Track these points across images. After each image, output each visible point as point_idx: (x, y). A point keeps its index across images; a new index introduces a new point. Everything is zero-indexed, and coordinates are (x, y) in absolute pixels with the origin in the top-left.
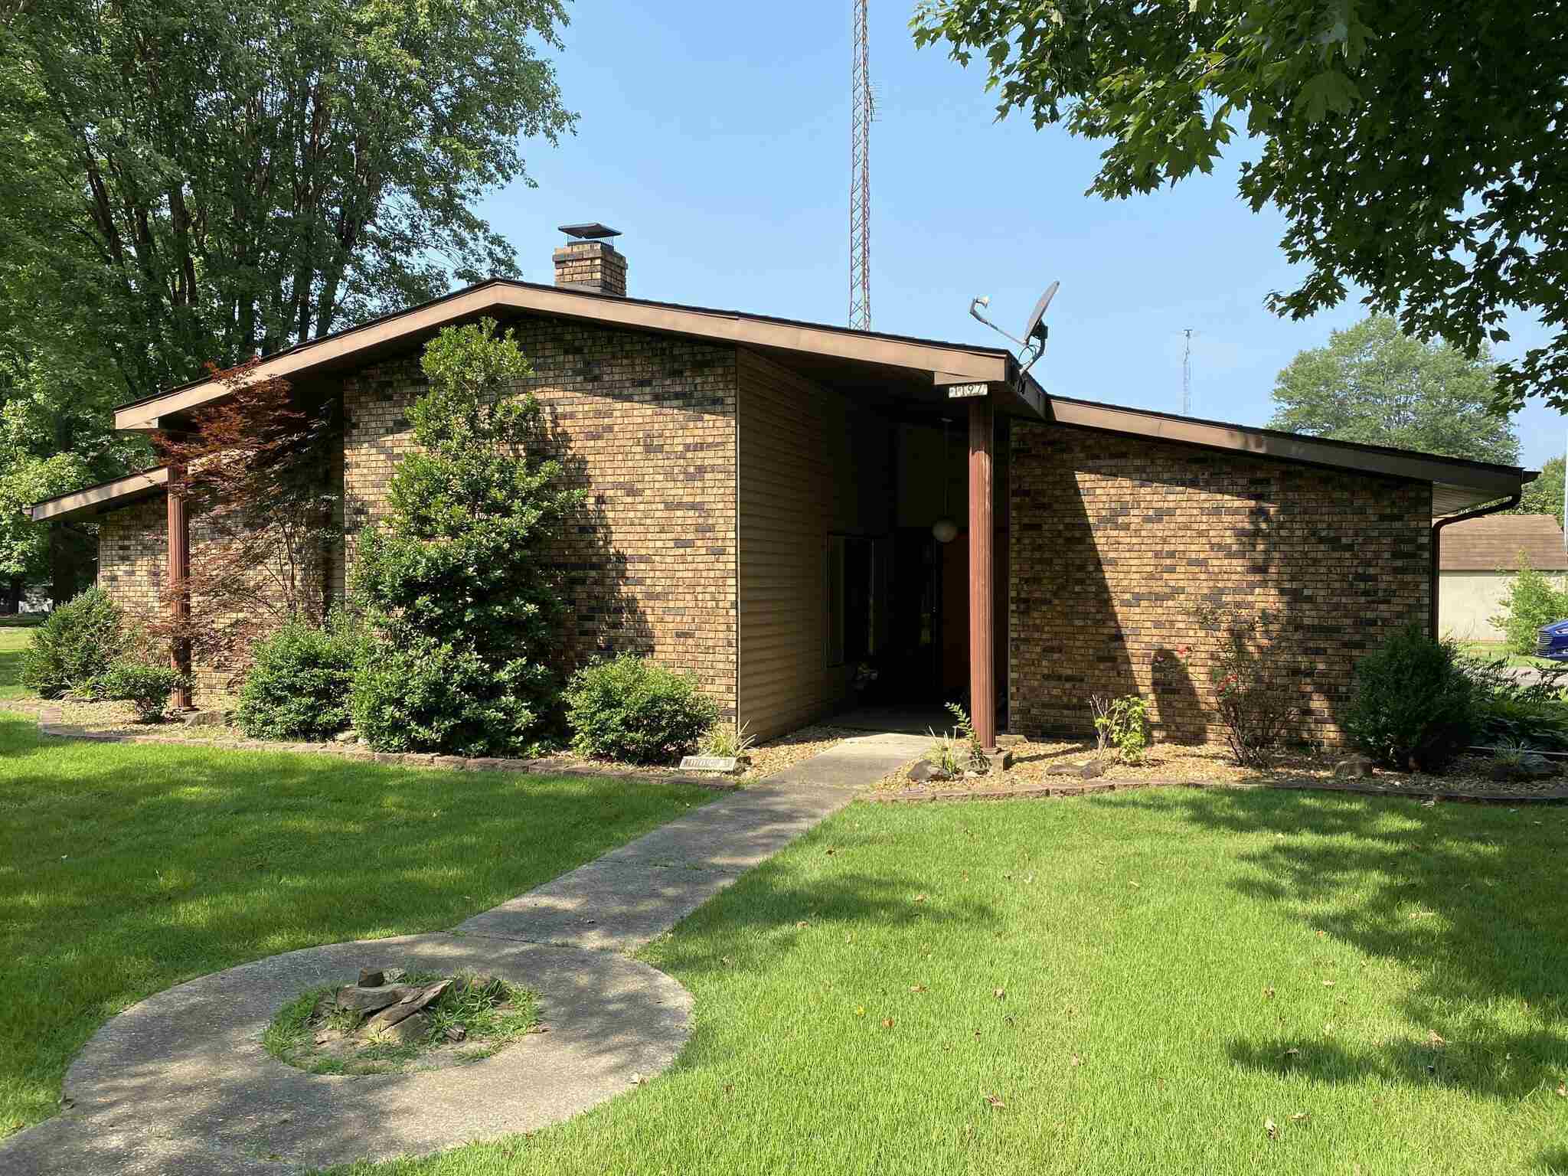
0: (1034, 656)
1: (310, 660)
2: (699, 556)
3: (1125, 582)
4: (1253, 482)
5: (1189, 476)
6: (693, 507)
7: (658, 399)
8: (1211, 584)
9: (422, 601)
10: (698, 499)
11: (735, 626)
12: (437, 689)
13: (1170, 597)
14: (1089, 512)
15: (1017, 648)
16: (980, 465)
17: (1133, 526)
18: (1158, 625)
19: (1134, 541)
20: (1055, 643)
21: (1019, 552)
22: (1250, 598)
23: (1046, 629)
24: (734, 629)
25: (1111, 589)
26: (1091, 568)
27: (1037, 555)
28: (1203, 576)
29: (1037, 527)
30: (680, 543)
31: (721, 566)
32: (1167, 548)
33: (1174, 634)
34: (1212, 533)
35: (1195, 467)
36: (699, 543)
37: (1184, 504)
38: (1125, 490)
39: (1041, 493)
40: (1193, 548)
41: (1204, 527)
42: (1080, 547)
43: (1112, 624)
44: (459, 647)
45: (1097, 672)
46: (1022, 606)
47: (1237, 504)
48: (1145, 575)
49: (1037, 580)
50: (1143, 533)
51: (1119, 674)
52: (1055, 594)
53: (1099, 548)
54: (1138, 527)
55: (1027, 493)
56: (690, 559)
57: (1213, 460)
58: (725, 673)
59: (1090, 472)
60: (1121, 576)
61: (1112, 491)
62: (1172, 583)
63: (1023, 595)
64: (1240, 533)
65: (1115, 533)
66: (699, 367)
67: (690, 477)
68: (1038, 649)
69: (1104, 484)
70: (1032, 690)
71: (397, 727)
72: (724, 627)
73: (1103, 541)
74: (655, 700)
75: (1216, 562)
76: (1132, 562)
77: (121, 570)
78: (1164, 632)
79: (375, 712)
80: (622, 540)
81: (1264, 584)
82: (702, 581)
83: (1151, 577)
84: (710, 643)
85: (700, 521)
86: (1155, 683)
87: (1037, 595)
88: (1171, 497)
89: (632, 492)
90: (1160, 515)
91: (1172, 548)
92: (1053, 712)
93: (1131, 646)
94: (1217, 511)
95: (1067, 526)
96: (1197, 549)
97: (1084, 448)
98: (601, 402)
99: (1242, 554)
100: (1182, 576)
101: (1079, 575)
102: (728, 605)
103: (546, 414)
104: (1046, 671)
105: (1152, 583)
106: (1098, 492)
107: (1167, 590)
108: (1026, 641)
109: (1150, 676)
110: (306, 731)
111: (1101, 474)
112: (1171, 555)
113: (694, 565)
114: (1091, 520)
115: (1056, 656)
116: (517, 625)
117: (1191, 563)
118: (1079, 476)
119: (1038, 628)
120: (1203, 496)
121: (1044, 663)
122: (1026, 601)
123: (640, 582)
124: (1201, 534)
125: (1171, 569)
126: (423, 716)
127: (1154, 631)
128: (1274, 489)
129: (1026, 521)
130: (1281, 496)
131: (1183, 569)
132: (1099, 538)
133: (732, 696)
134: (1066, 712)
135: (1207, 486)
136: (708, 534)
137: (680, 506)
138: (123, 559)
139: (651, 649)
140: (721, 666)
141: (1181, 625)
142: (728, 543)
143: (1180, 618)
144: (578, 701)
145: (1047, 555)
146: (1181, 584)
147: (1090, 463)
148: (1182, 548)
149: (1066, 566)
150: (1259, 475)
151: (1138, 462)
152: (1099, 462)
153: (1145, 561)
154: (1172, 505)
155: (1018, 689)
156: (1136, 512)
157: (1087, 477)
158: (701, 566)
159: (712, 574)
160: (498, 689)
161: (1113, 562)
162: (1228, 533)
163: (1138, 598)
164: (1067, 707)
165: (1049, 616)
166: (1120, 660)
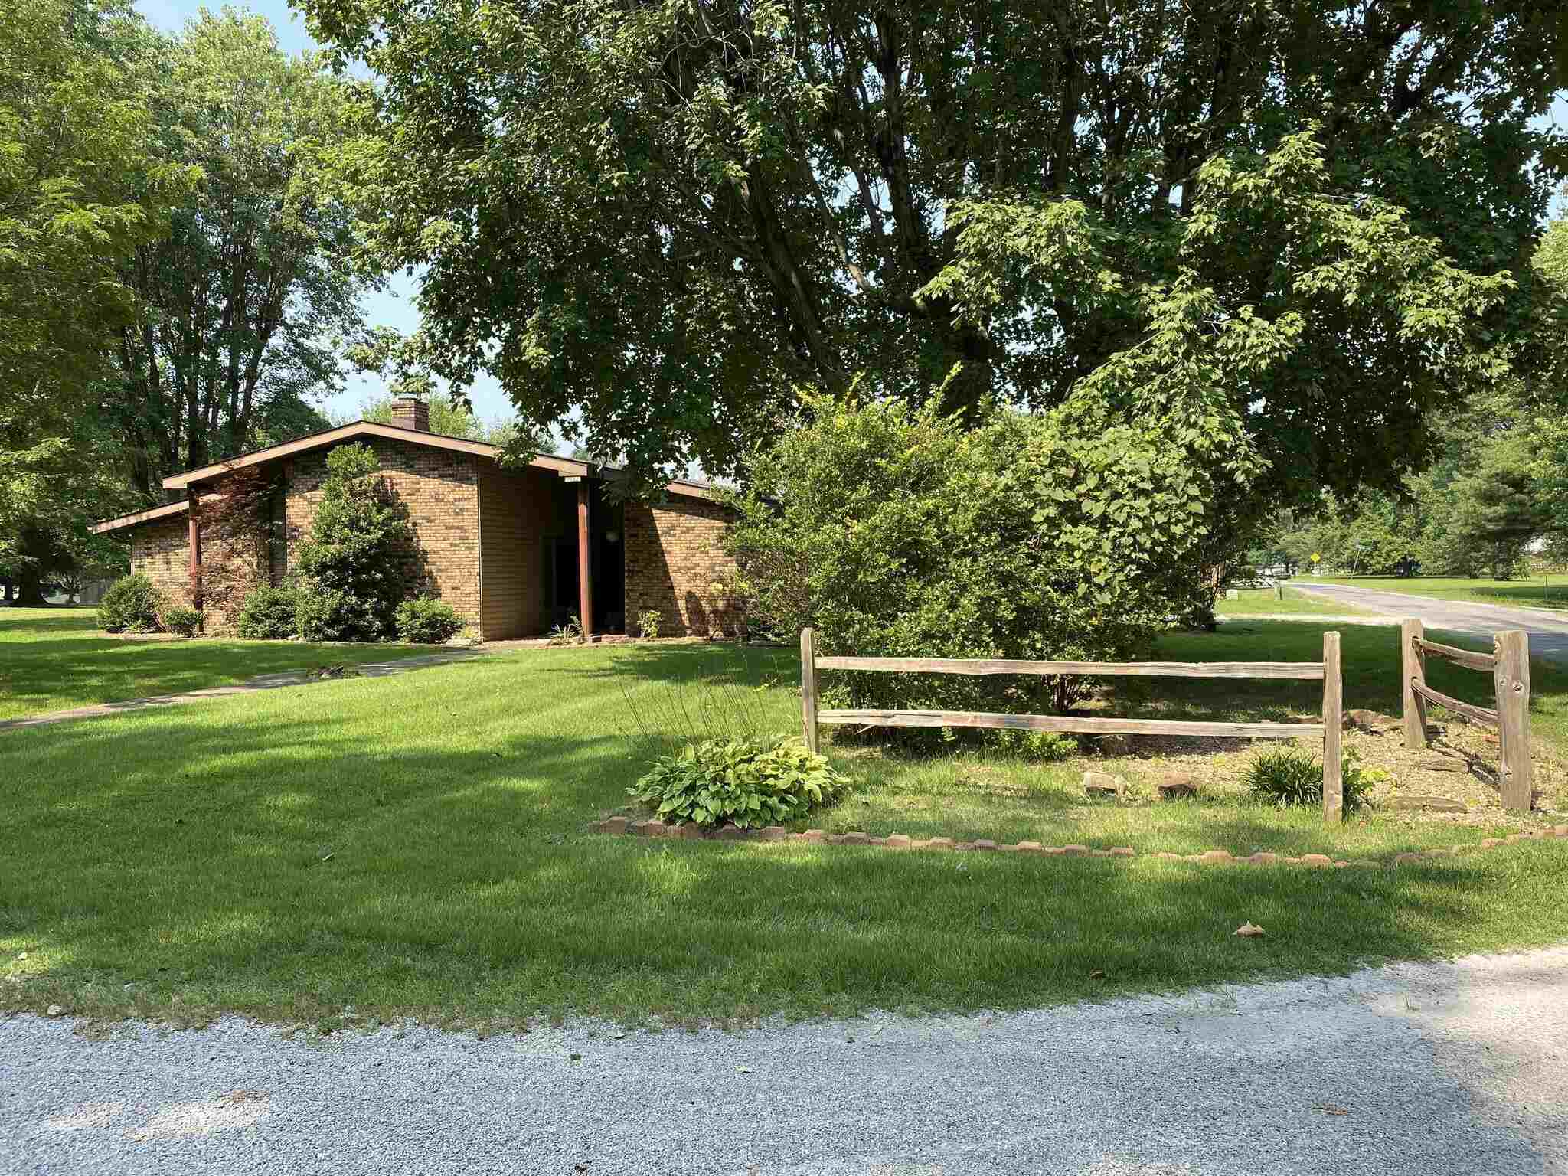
0: (635, 598)
1: (274, 603)
2: (464, 553)
3: (674, 562)
5: (700, 513)
6: (458, 528)
7: (441, 477)
8: (710, 562)
9: (329, 573)
10: (461, 524)
11: (479, 584)
12: (337, 611)
13: (693, 568)
14: (658, 529)
15: (629, 594)
16: (583, 510)
17: (677, 535)
18: (688, 581)
19: (678, 542)
20: (644, 592)
21: (627, 547)
22: (726, 568)
23: (642, 584)
25: (668, 565)
26: (659, 555)
27: (635, 549)
28: (706, 559)
29: (635, 535)
30: (452, 545)
31: (472, 556)
33: (695, 585)
34: (710, 538)
35: (702, 509)
36: (461, 545)
37: (698, 525)
38: (673, 518)
39: (638, 519)
40: (702, 545)
41: (706, 535)
42: (656, 545)
43: (668, 581)
44: (346, 594)
45: (663, 605)
47: (720, 525)
48: (682, 558)
49: (635, 561)
50: (682, 538)
51: (672, 605)
52: (644, 568)
53: (663, 545)
55: (631, 519)
56: (457, 552)
57: (709, 506)
58: (475, 606)
59: (659, 510)
60: (673, 558)
61: (668, 518)
62: (694, 562)
63: (631, 568)
64: (721, 538)
65: (669, 538)
66: (459, 463)
67: (457, 514)
69: (664, 515)
70: (633, 615)
71: (318, 630)
72: (474, 584)
73: (664, 542)
74: (435, 614)
75: (712, 552)
76: (677, 552)
78: (691, 585)
79: (308, 622)
80: (425, 544)
82: (463, 563)
83: (685, 559)
84: (469, 592)
85: (462, 535)
86: (687, 608)
87: (635, 568)
88: (693, 521)
89: (429, 521)
91: (694, 545)
93: (677, 591)
94: (712, 528)
95: (649, 535)
96: (704, 546)
98: (414, 478)
99: (722, 548)
100: (698, 559)
101: (655, 559)
102: (476, 574)
103: (388, 483)
104: (641, 605)
105: (686, 562)
106: (662, 519)
107: (692, 565)
108: (632, 590)
109: (685, 605)
110: (274, 634)
111: (664, 511)
112: (693, 548)
113: (459, 556)
114: (659, 532)
115: (645, 597)
116: (374, 583)
117: (701, 552)
118: (654, 511)
119: (637, 584)
120: (706, 521)
121: (640, 601)
123: (434, 564)
124: (705, 538)
125: (694, 555)
126: (330, 624)
127: (687, 585)
129: (631, 532)
131: (698, 555)
133: (478, 616)
135: (706, 517)
136: (466, 541)
137: (453, 527)
139: (440, 595)
140: (473, 603)
141: (698, 581)
142: (475, 545)
143: (697, 578)
144: (401, 617)
145: (641, 549)
146: (698, 562)
147: (659, 506)
149: (650, 554)
151: (679, 505)
154: (693, 525)
155: (629, 614)
156: (678, 528)
157: (657, 512)
158: (463, 556)
159: (468, 560)
160: (366, 612)
161: (669, 552)
162: (716, 538)
163: (680, 569)
165: (642, 578)
166: (672, 598)
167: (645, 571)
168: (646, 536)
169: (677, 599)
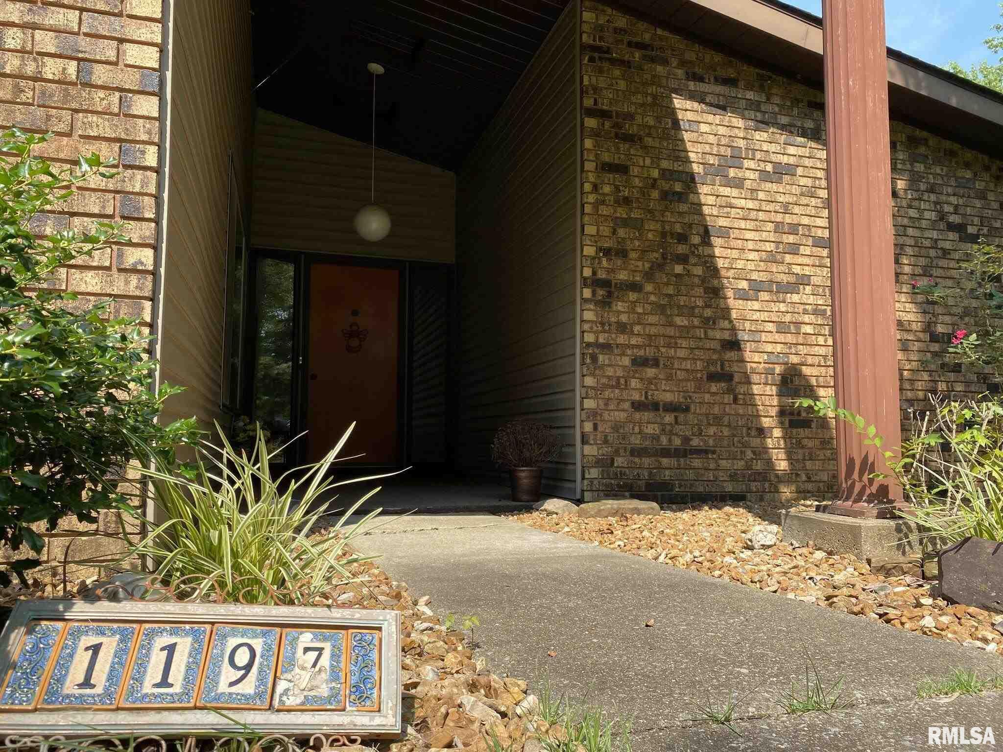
0: (620, 373)
3: (740, 264)
13: (794, 288)
19: (750, 204)
23: (637, 329)
25: (723, 273)
26: (696, 240)
38: (737, 131)
42: (683, 207)
45: (707, 397)
46: (601, 292)
50: (761, 195)
51: (735, 400)
53: (706, 210)
54: (755, 185)
59: (692, 97)
61: (722, 130)
62: (797, 269)
63: (602, 275)
68: (626, 361)
69: (710, 118)
73: (711, 200)
90: (781, 172)
91: (795, 220)
92: (646, 461)
93: (750, 357)
95: (664, 172)
97: (683, 63)
101: (681, 249)
104: (636, 396)
106: (704, 128)
108: (606, 347)
111: (706, 104)
112: (793, 229)
115: (651, 372)
118: (678, 102)
119: (622, 328)
121: (634, 383)
122: (606, 284)
129: (606, 157)
131: (807, 251)
132: (706, 196)
134: (665, 461)
147: (692, 85)
149: (664, 234)
151: (750, 95)
152: (703, 87)
155: (595, 427)
157: (689, 104)
163: (757, 287)
164: (666, 453)
165: (640, 310)
166: (736, 378)
167: (649, 288)
168: (655, 174)
169: (749, 383)
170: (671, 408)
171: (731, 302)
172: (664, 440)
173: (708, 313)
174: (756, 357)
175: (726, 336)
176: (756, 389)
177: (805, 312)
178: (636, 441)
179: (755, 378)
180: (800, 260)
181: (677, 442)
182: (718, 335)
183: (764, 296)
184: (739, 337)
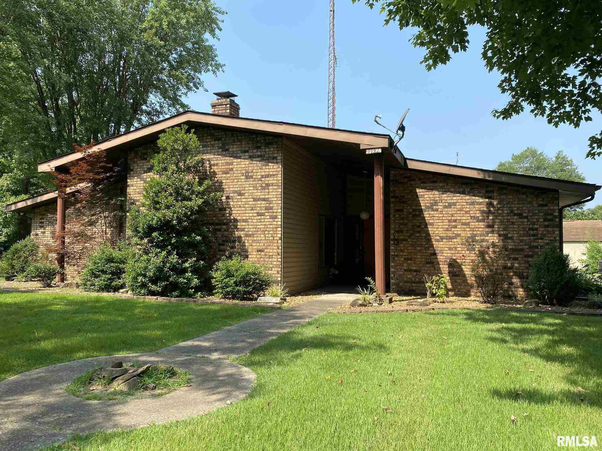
0: (401, 262)
1: (110, 260)
2: (267, 219)
3: (437, 232)
4: (487, 192)
5: (462, 190)
6: (264, 200)
7: (251, 158)
8: (471, 232)
9: (155, 234)
10: (267, 197)
11: (280, 247)
12: (160, 269)
13: (455, 238)
14: (422, 204)
15: (394, 259)
16: (379, 181)
17: (439, 210)
18: (450, 249)
19: (440, 215)
20: (409, 257)
21: (394, 220)
22: (487, 238)
24: (280, 248)
25: (431, 235)
26: (423, 227)
27: (401, 221)
28: (468, 229)
29: (402, 210)
30: (259, 214)
31: (275, 223)
32: (453, 218)
33: (456, 252)
34: (471, 212)
35: (464, 186)
36: (267, 214)
37: (460, 201)
38: (436, 196)
39: (404, 197)
40: (464, 218)
41: (468, 210)
42: (419, 218)
43: (432, 249)
44: (169, 253)
45: (426, 268)
46: (396, 242)
47: (481, 200)
48: (445, 229)
49: (402, 231)
50: (444, 212)
51: (435, 269)
52: (409, 237)
53: (426, 218)
54: (442, 210)
55: (397, 197)
56: (263, 220)
57: (471, 184)
58: (277, 266)
59: (422, 188)
60: (435, 229)
61: (431, 196)
62: (455, 232)
63: (396, 237)
64: (483, 212)
65: (433, 212)
66: (268, 144)
67: (263, 188)
68: (402, 259)
69: (428, 193)
70: (400, 276)
71: (143, 285)
72: (276, 248)
74: (248, 274)
75: (473, 224)
76: (439, 224)
77: (39, 232)
78: (453, 252)
79: (135, 279)
80: (236, 213)
81: (492, 232)
82: (268, 229)
83: (447, 230)
84: (271, 254)
85: (267, 205)
86: (449, 273)
87: (402, 237)
88: (455, 198)
89: (240, 194)
90: (450, 206)
91: (455, 218)
92: (408, 284)
93: (440, 258)
94: (473, 203)
95: (414, 210)
96: (465, 218)
97: (419, 179)
98: (228, 159)
99: (483, 220)
100: (459, 229)
101: (418, 230)
102: (278, 238)
103: (207, 165)
104: (405, 268)
105: (448, 232)
106: (426, 196)
107: (454, 235)
108: (397, 256)
109: (447, 270)
110: (107, 288)
111: (427, 189)
112: (455, 221)
113: (265, 223)
114: (423, 208)
115: (409, 262)
116: (193, 245)
117: (463, 224)
118: (418, 190)
120: (467, 198)
121: (405, 264)
122: (396, 240)
123: (243, 230)
124: (467, 212)
125: (455, 227)
126: (154, 281)
127: (449, 252)
128: (495, 194)
129: (397, 208)
130: (499, 197)
131: (460, 227)
132: (426, 215)
133: (279, 275)
134: (414, 284)
135: (469, 194)
136: (270, 211)
137: (259, 200)
138: (41, 227)
139: (247, 257)
140: (275, 263)
141: (460, 249)
142: (278, 214)
143: (459, 246)
144: (217, 275)
145: (405, 221)
146: (459, 232)
147: (422, 185)
148: (459, 218)
149: (413, 226)
150: (490, 189)
151: (441, 185)
152: (425, 185)
153: (445, 224)
154: (455, 201)
155: (394, 275)
156: (441, 204)
157: (421, 190)
158: (268, 223)
159: (271, 226)
160: (185, 271)
161: (432, 224)
162: (478, 212)
163: (442, 238)
164: (414, 283)
165: (406, 246)
166: (435, 263)
167: (409, 240)
168: (411, 210)
169: (439, 264)
170: (415, 271)
171: (434, 243)
172: (413, 279)
173: (426, 246)
174: (441, 257)
175: (432, 252)
176: (441, 266)
177: (458, 244)
178: (405, 279)
179: (441, 263)
180: (457, 229)
181: (417, 280)
182: (429, 252)
183: (444, 240)
184: (436, 252)
